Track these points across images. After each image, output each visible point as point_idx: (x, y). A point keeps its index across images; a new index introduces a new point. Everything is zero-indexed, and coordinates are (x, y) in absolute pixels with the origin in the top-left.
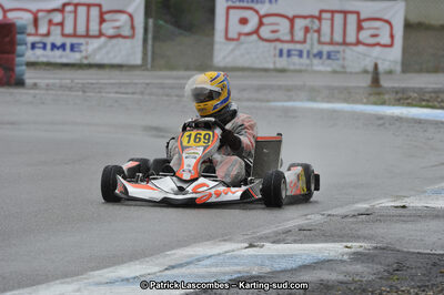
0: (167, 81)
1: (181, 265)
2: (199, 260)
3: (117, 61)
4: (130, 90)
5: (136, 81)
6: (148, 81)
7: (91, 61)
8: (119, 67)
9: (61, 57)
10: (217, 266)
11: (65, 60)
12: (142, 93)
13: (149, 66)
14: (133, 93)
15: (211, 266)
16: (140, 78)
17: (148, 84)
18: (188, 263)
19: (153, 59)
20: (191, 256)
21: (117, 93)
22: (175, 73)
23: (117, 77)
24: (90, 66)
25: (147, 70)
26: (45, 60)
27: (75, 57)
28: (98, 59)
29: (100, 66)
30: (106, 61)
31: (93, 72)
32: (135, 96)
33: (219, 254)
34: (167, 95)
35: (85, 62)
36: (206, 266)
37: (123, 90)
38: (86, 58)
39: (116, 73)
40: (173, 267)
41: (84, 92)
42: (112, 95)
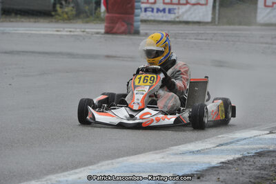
0: (227, 32)
1: (227, 144)
2: (238, 141)
3: (197, 19)
4: (204, 38)
5: (208, 32)
6: (215, 32)
7: (181, 19)
8: (198, 23)
9: (163, 17)
10: (248, 144)
11: (165, 19)
12: (211, 39)
13: (217, 23)
14: (206, 39)
15: (245, 144)
16: (210, 30)
17: (215, 34)
18: (231, 143)
19: (219, 18)
20: (233, 138)
21: (196, 39)
22: (232, 27)
23: (197, 29)
24: (180, 22)
25: (215, 25)
26: (152, 18)
27: (171, 17)
28: (185, 18)
29: (187, 23)
30: (190, 20)
31: (181, 26)
32: (207, 41)
33: (251, 137)
34: (227, 41)
35: (177, 20)
36: (242, 145)
37: (200, 37)
38: (178, 17)
39: (196, 27)
40: (222, 145)
41: (176, 38)
42: (193, 40)
